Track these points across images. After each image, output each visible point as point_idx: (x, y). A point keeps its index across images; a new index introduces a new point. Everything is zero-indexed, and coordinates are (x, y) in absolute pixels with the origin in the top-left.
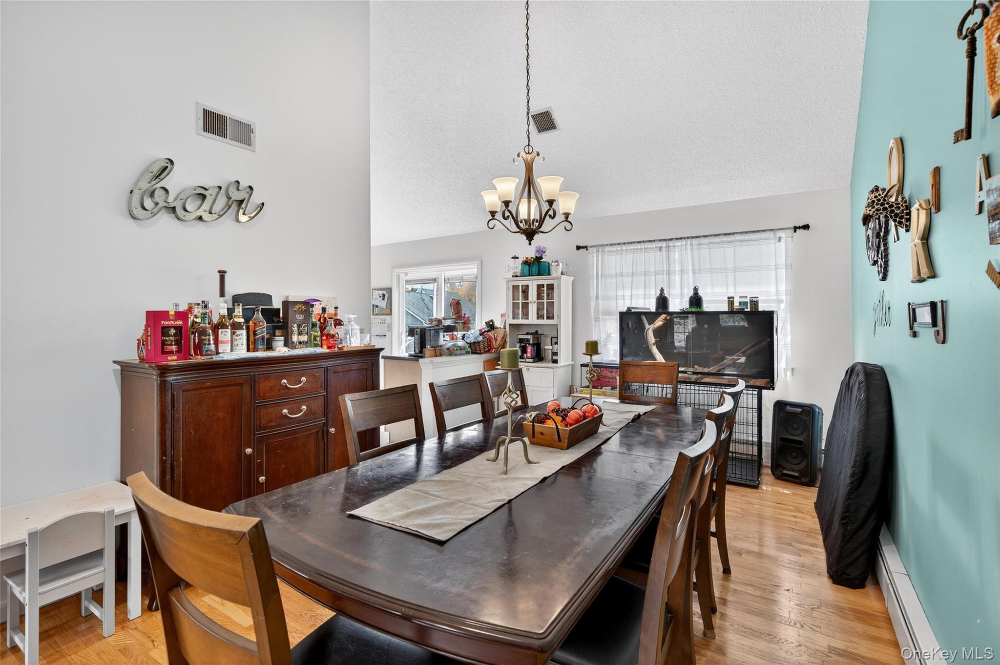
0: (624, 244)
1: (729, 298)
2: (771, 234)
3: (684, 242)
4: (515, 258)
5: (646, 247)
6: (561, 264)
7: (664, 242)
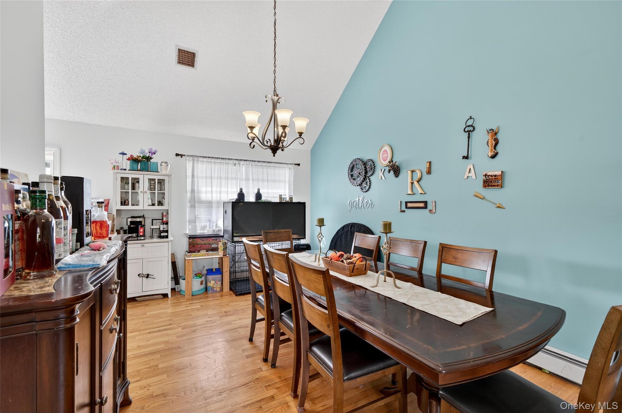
0: (213, 158)
1: (280, 195)
2: (287, 166)
3: (248, 162)
4: (123, 154)
5: (227, 162)
6: (169, 165)
7: (237, 161)
